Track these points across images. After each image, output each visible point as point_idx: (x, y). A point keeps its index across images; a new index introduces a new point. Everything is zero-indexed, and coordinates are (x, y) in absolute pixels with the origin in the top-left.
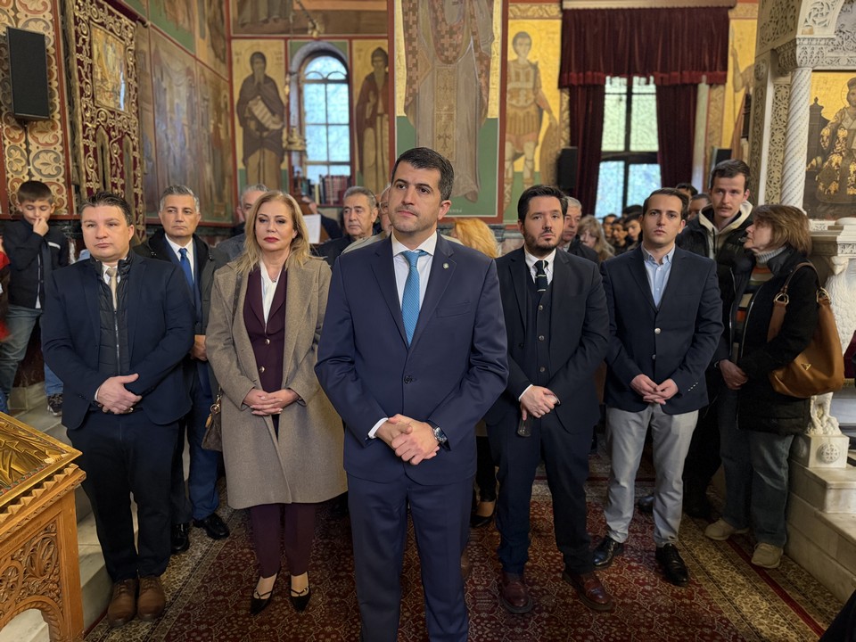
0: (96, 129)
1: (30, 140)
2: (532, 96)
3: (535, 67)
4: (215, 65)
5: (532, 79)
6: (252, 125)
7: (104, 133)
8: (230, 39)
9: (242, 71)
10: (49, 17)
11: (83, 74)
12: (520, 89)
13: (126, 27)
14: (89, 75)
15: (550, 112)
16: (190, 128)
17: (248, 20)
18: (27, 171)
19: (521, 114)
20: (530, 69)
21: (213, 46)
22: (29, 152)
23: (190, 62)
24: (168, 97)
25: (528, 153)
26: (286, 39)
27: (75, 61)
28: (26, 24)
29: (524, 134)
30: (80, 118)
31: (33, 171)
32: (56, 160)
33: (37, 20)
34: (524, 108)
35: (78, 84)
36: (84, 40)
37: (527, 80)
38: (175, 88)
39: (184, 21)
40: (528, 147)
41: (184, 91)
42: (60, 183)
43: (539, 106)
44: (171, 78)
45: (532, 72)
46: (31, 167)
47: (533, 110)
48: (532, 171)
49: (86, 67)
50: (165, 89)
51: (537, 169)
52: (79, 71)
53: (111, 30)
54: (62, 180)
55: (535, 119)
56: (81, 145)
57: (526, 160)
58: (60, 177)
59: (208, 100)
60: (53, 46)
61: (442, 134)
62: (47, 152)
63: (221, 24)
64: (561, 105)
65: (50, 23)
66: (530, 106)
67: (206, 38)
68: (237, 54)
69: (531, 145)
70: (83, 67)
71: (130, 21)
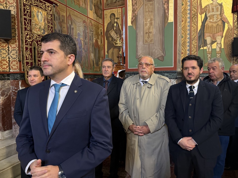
0: (32, 42)
1: (10, 47)
2: (220, 17)
3: (221, 5)
4: (97, 19)
5: (219, 10)
6: (110, 39)
7: (36, 43)
8: (104, 10)
9: (107, 21)
10: (15, 4)
11: (26, 23)
12: (214, 15)
13: (48, 6)
14: (29, 23)
15: (228, 23)
16: (84, 41)
17: (110, 3)
19: (215, 25)
20: (218, 6)
21: (96, 13)
22: (9, 50)
23: (85, 18)
24: (74, 31)
25: (218, 41)
26: (122, 8)
27: (23, 19)
28: (9, 8)
29: (216, 33)
30: (24, 38)
31: (10, 57)
32: (16, 53)
33: (12, 6)
34: (216, 22)
35: (24, 26)
36: (27, 12)
37: (217, 11)
38: (78, 28)
39: (83, 5)
40: (218, 39)
41: (82, 29)
42: (17, 61)
43: (223, 21)
44: (76, 24)
45: (219, 7)
46: (9, 56)
47: (220, 23)
48: (220, 48)
49: (28, 20)
50: (73, 28)
51: (223, 47)
52: (25, 22)
53: (41, 8)
54: (18, 59)
55: (221, 26)
56: (25, 47)
57: (217, 43)
58: (17, 59)
59: (93, 31)
60: (16, 14)
62: (14, 50)
63: (100, 5)
64: (234, 19)
65: (15, 7)
66: (219, 21)
67: (93, 10)
68: (106, 15)
69: (220, 37)
70: (26, 21)
71: (50, 4)
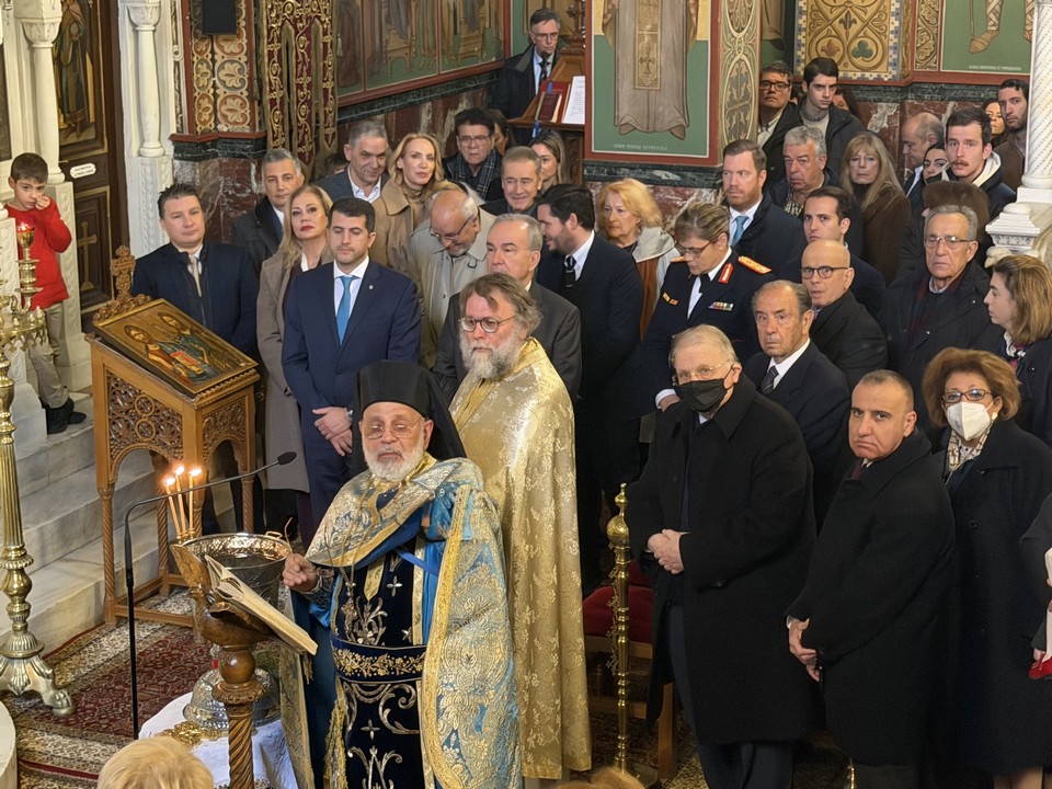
0: (281, 27)
1: (216, 49)
7: (290, 27)
18: (211, 84)
22: (213, 61)
30: (265, 22)
31: (218, 83)
32: (241, 71)
42: (243, 96)
46: (216, 79)
54: (246, 94)
56: (266, 52)
58: (243, 90)
61: (645, 56)
62: (232, 62)
